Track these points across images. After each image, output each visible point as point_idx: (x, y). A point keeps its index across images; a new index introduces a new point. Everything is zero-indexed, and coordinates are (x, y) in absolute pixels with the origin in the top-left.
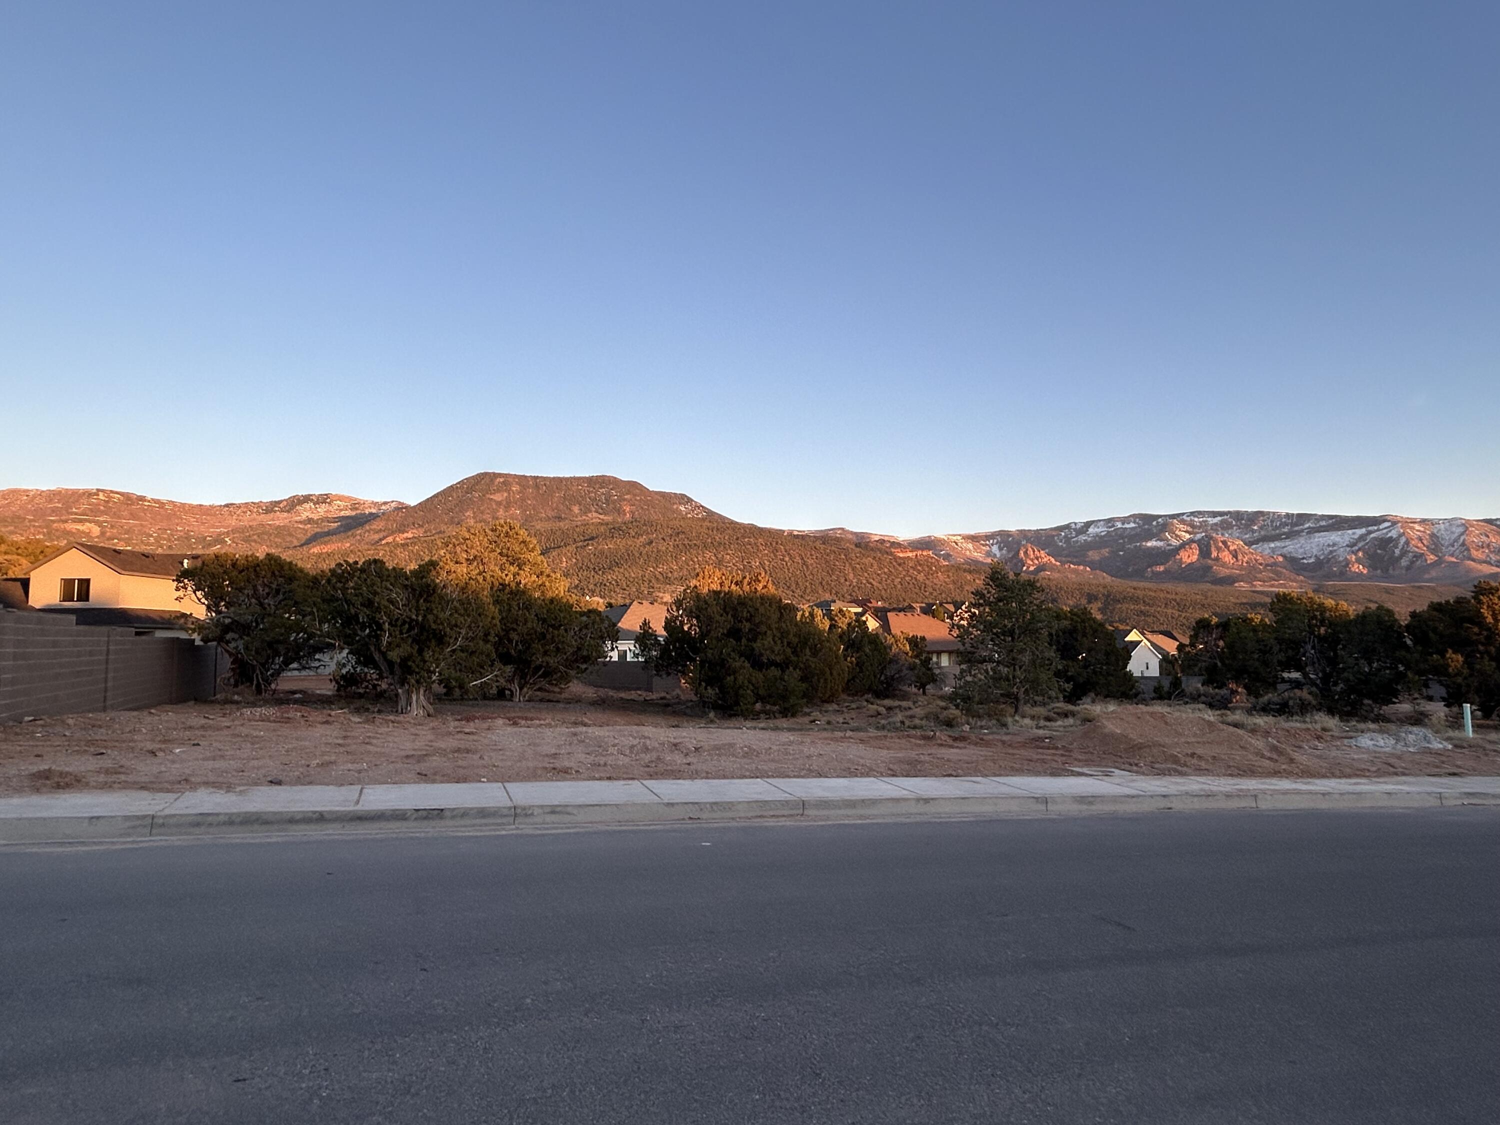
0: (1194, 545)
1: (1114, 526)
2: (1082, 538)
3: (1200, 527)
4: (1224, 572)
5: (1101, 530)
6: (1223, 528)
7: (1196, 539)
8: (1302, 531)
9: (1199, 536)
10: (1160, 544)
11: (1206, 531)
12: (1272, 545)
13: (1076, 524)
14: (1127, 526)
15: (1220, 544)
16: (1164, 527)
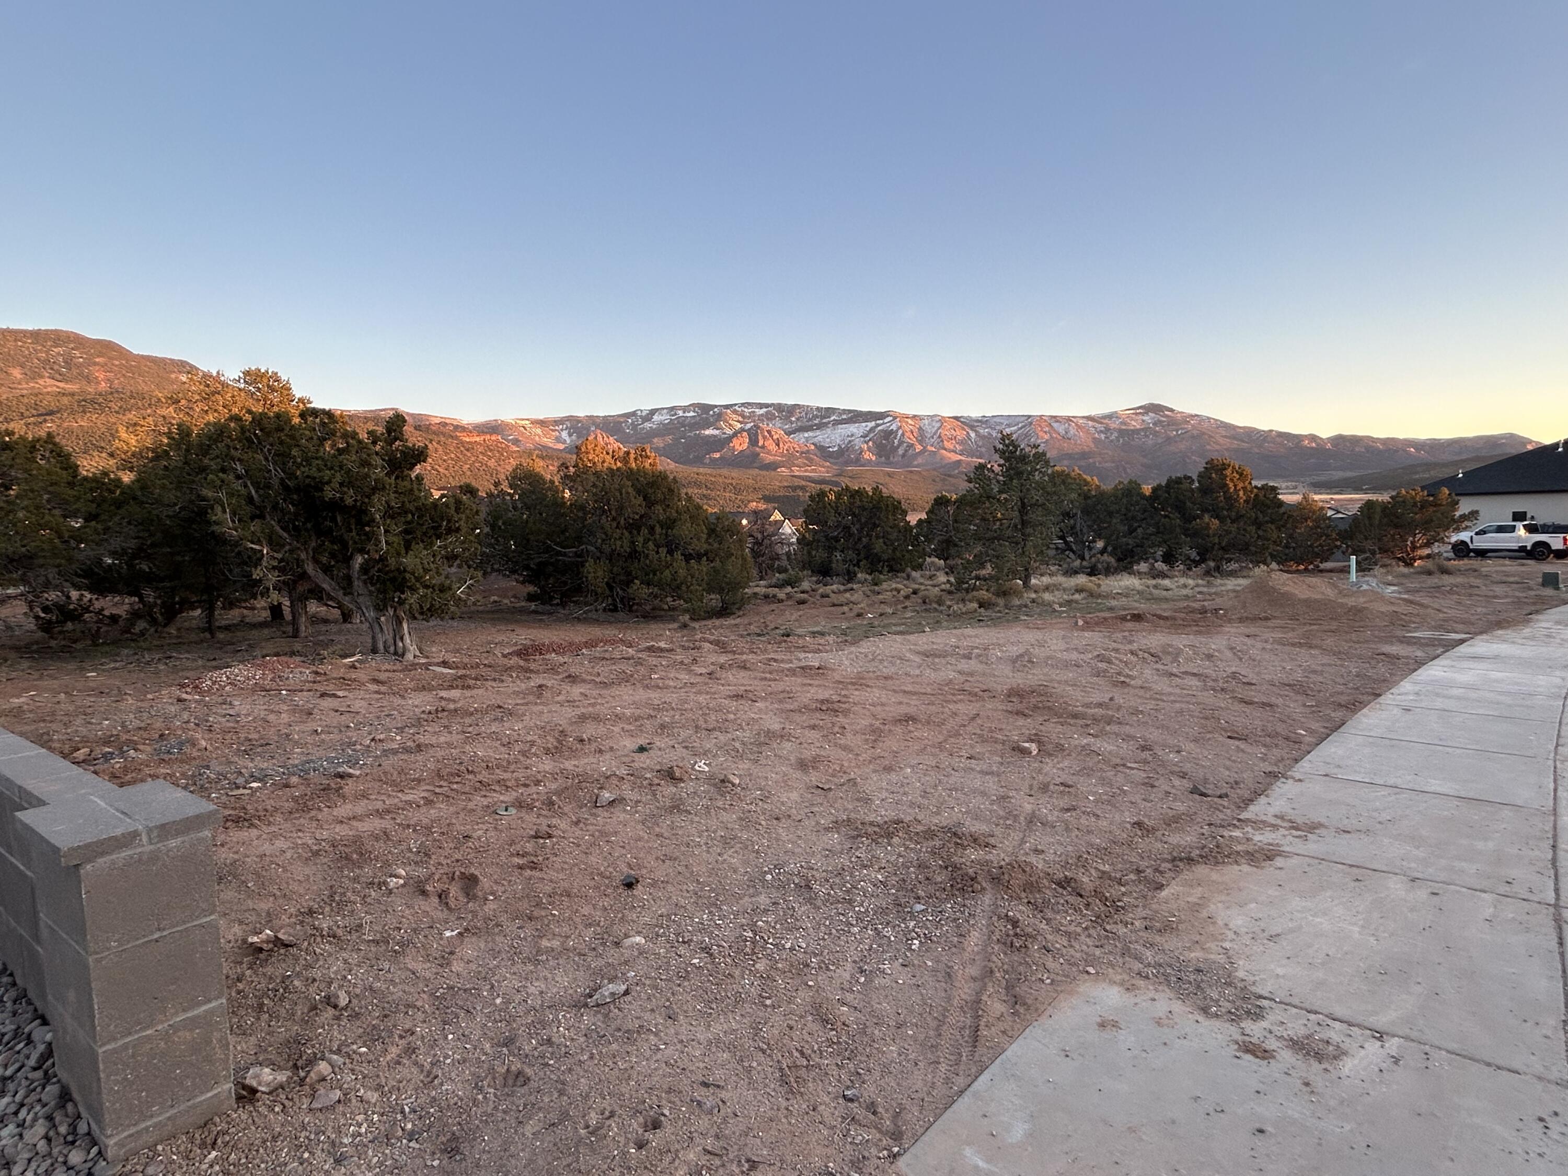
0: (745, 434)
1: (676, 414)
2: (648, 425)
3: (749, 418)
4: (769, 459)
5: (663, 418)
6: (768, 419)
7: (747, 428)
8: (829, 422)
9: (749, 426)
10: (716, 432)
11: (754, 421)
12: (806, 435)
13: (641, 411)
14: (687, 414)
15: (766, 434)
16: (719, 416)
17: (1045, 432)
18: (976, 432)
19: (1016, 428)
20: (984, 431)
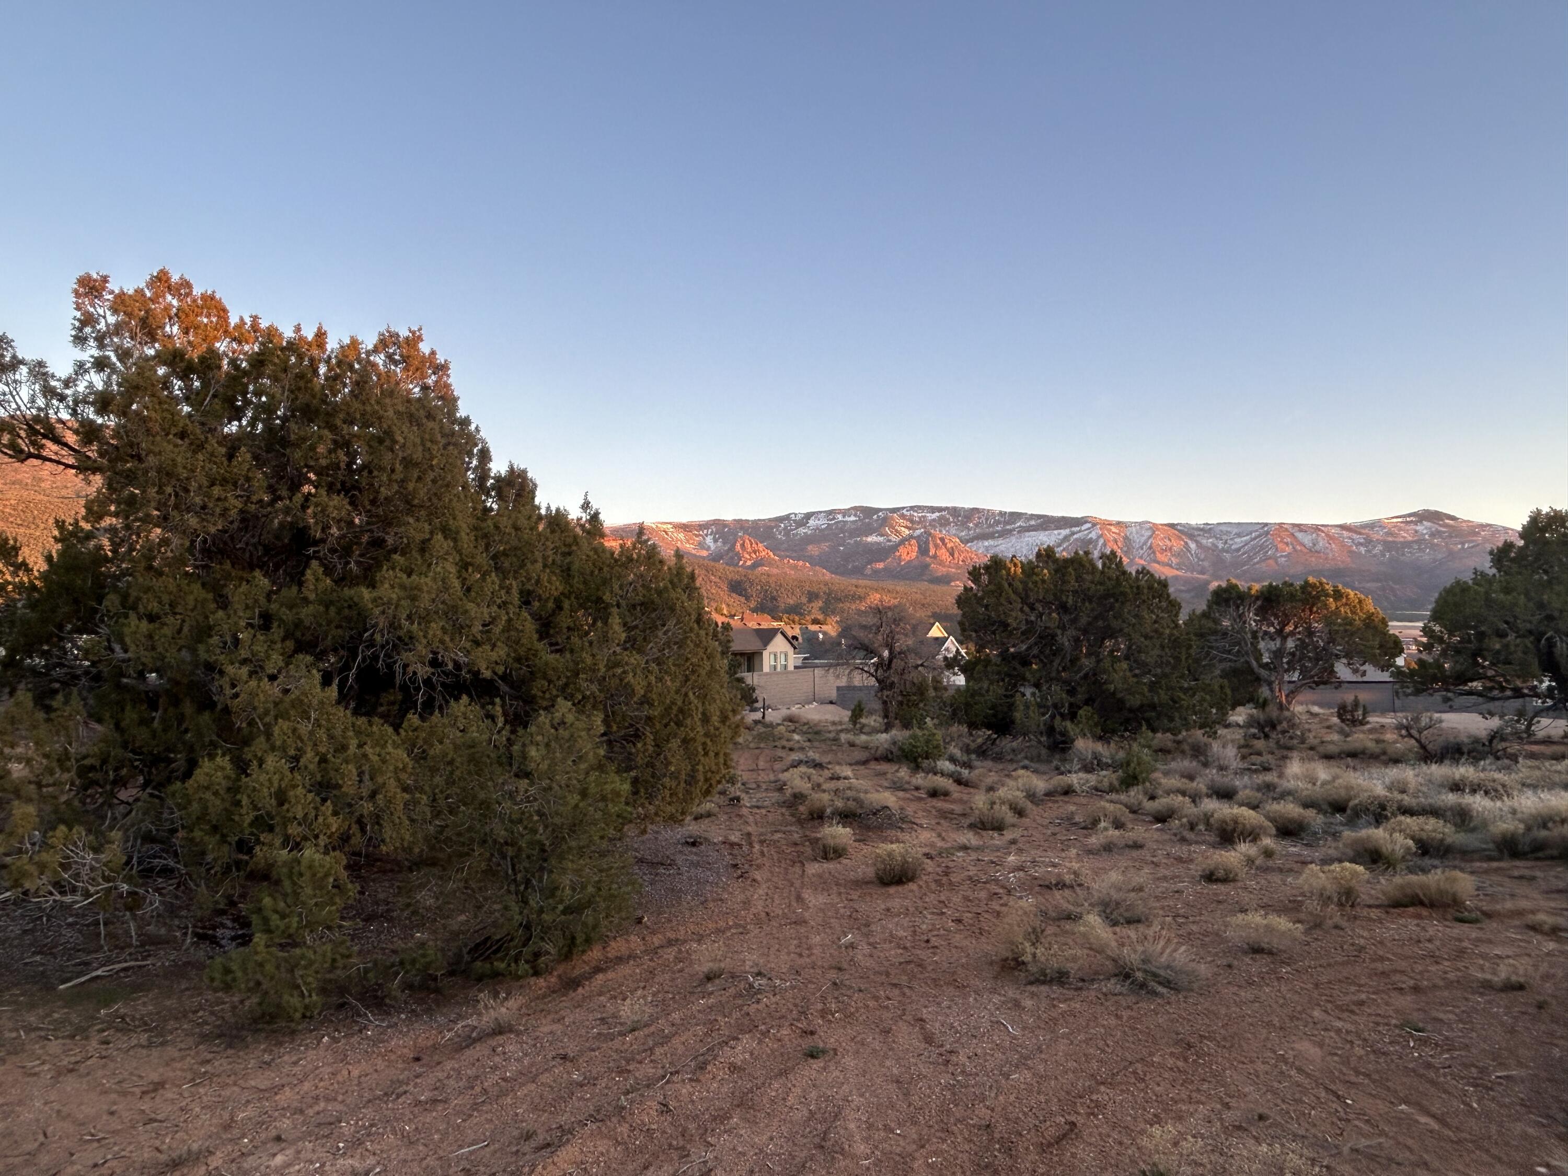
0: (913, 542)
1: (834, 518)
2: (802, 530)
3: (919, 523)
4: (941, 571)
5: (822, 522)
6: (941, 525)
7: (915, 535)
8: (1014, 530)
9: (918, 532)
10: (881, 539)
11: (925, 527)
12: (986, 543)
13: (796, 515)
14: (847, 519)
15: (938, 541)
16: (884, 521)
17: (1287, 544)
18: (1197, 542)
19: (1248, 538)
20: (1208, 542)
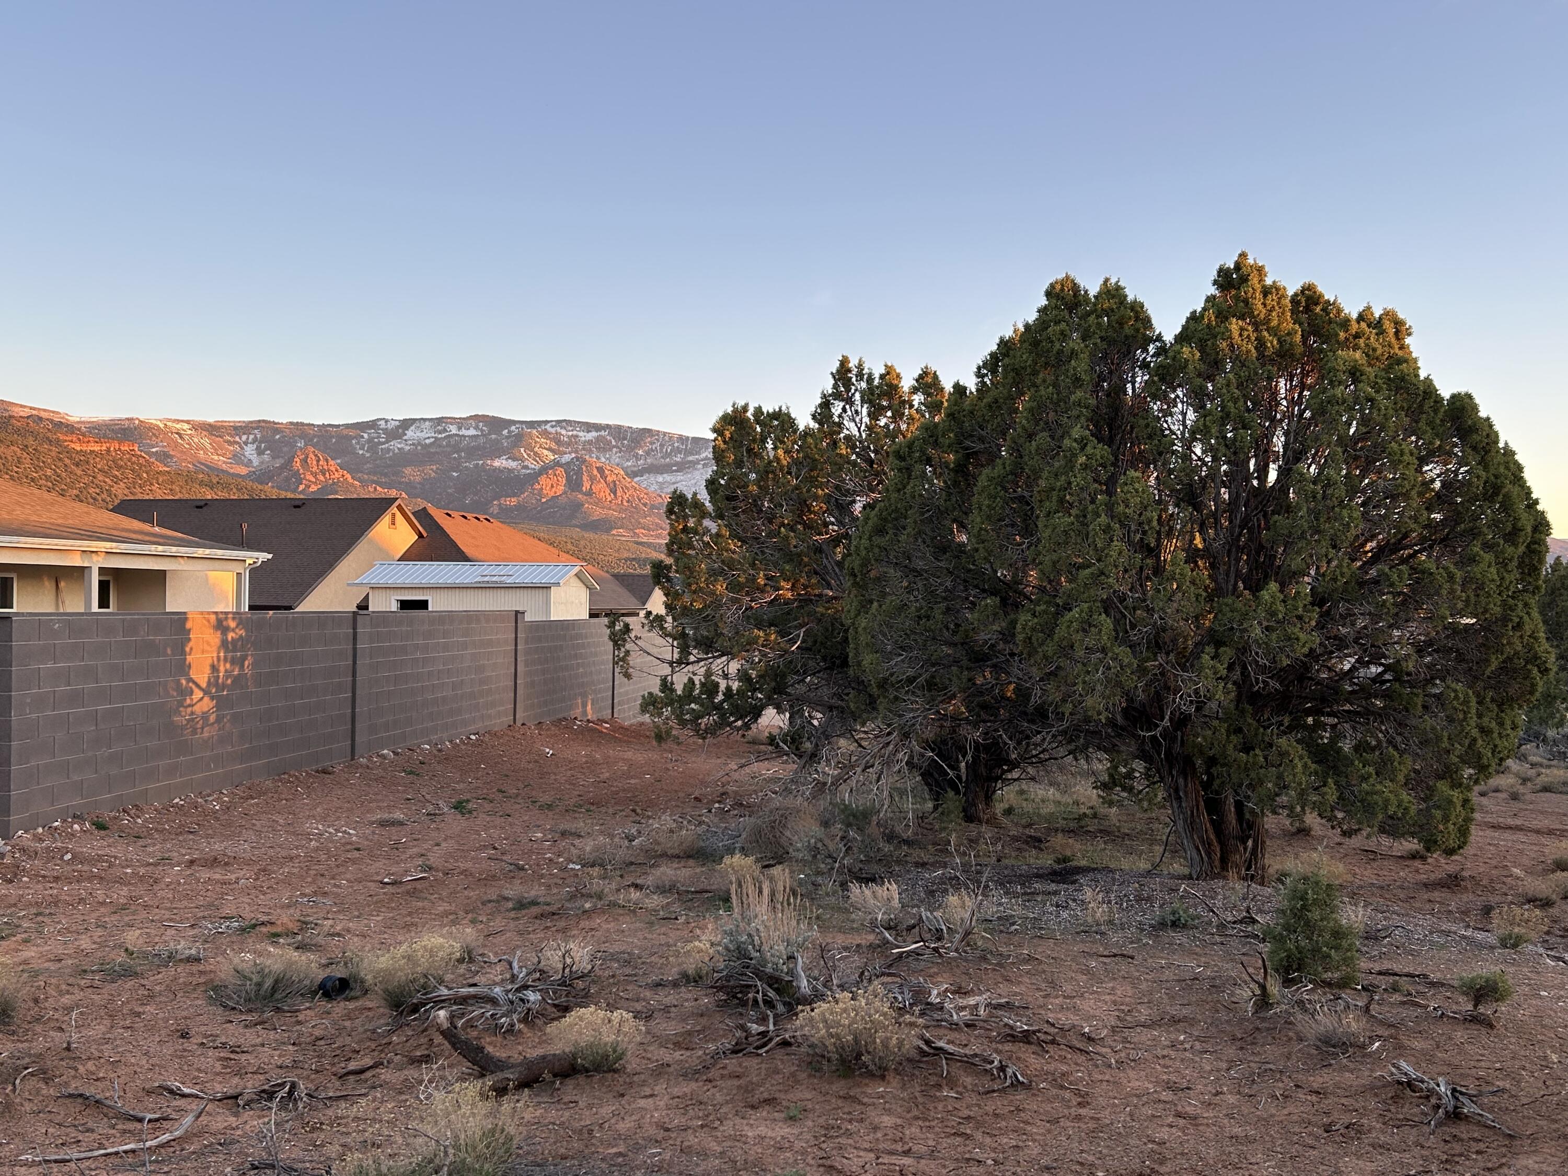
0: (560, 471)
1: (445, 430)
2: (396, 445)
3: (568, 444)
4: (597, 513)
5: (426, 435)
6: (598, 449)
7: (563, 461)
8: (697, 462)
9: (567, 458)
10: (512, 464)
11: (576, 452)
12: (660, 479)
13: (387, 421)
14: (464, 432)
15: (595, 472)
16: (518, 439)
